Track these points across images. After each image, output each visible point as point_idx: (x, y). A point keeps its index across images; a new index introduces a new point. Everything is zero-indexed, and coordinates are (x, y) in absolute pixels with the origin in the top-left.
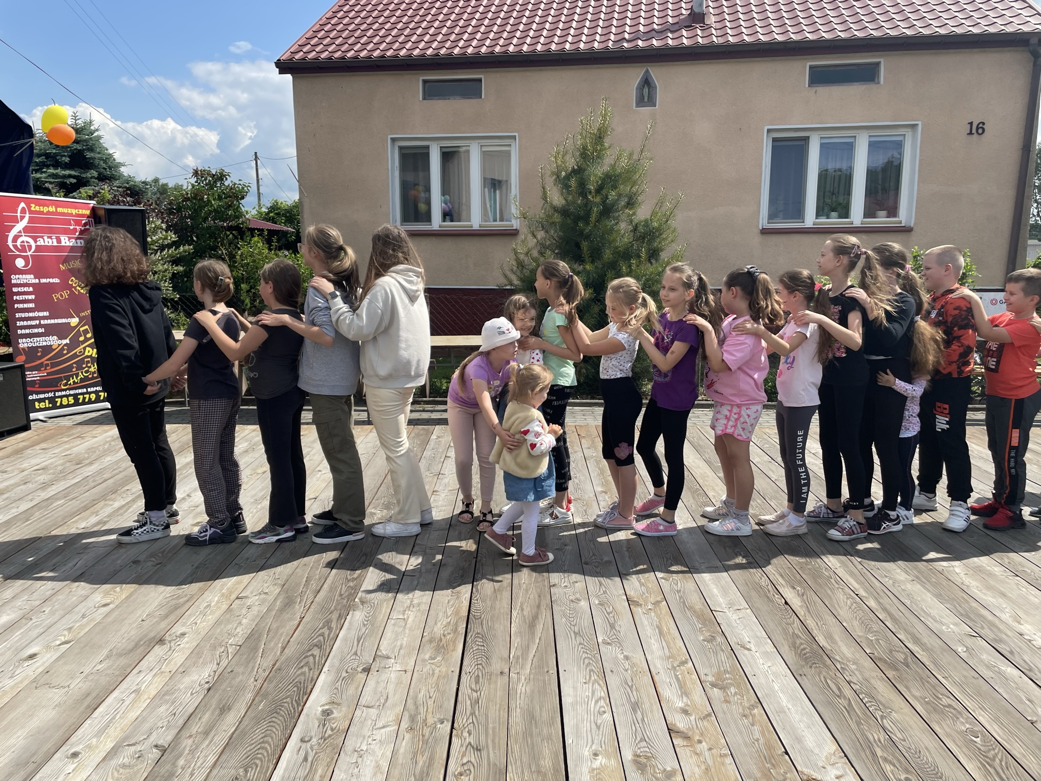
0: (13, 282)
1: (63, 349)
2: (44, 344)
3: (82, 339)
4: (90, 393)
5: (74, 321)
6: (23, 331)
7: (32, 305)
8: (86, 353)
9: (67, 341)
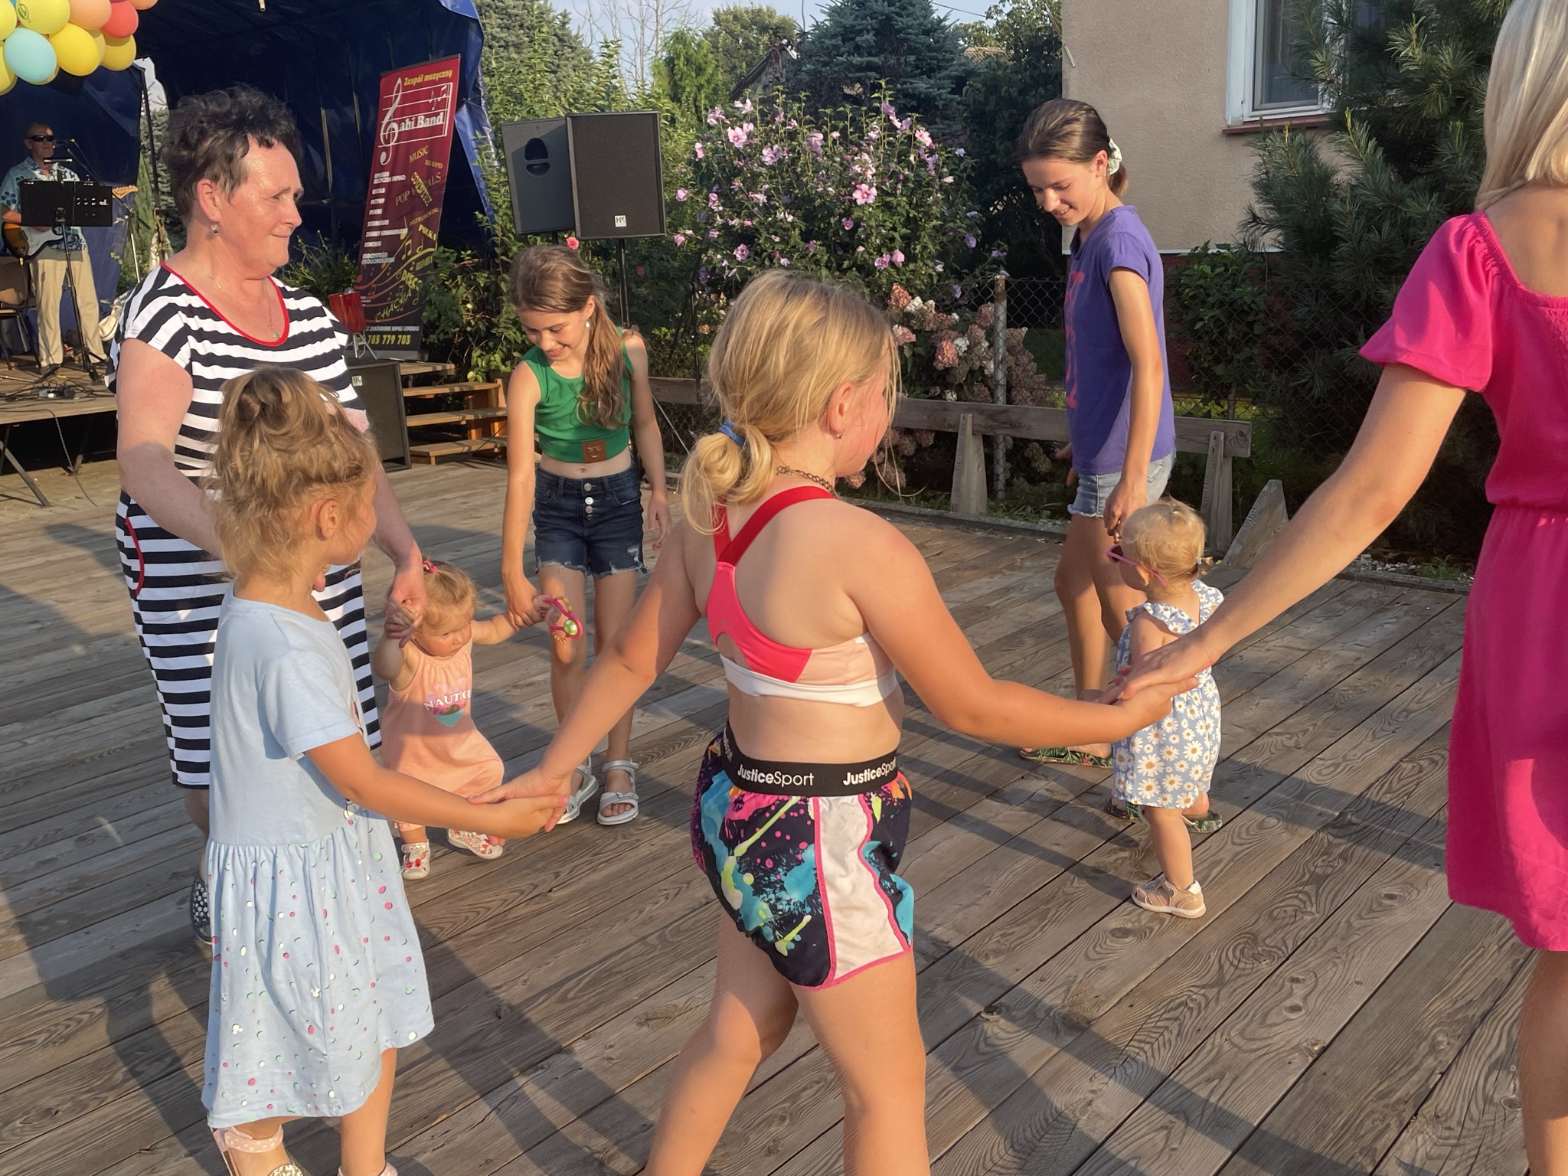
0: (376, 182)
1: (387, 271)
2: (378, 261)
3: (404, 257)
4: (391, 333)
5: (404, 232)
6: (370, 244)
7: (379, 211)
8: (403, 279)
9: (392, 260)
